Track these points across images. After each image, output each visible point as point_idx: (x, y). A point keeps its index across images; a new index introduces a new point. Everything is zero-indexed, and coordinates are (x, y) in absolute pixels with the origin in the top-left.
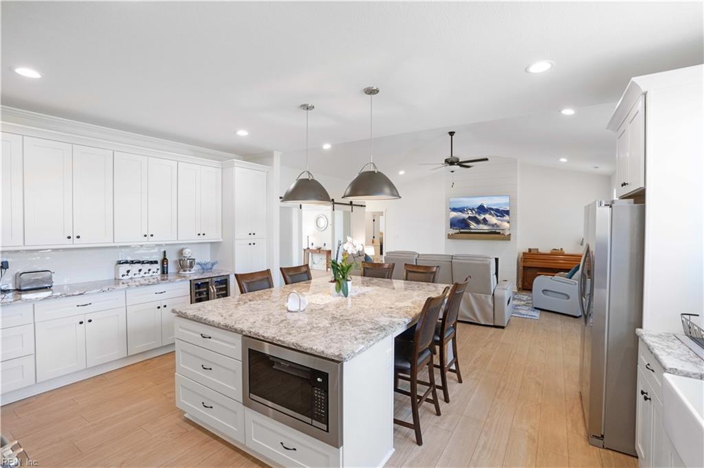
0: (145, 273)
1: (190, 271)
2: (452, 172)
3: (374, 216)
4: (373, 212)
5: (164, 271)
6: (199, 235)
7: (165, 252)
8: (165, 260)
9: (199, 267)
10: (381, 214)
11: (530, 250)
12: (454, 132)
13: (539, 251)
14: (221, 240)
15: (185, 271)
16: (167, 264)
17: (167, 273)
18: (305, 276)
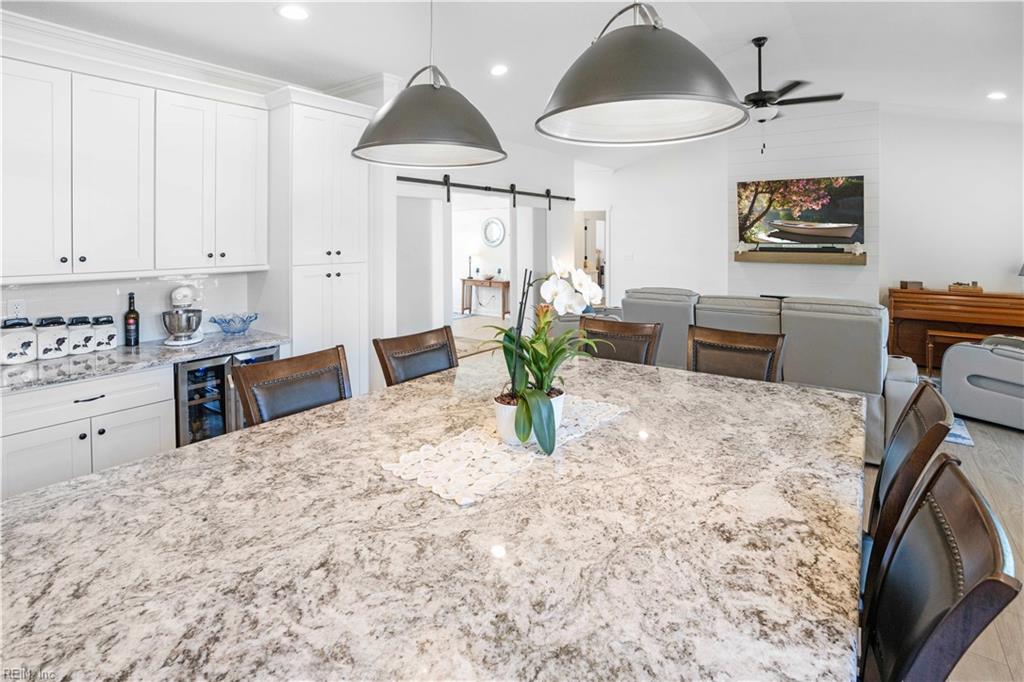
0: (76, 347)
1: (189, 338)
2: (762, 121)
3: (586, 220)
4: (585, 213)
5: (131, 341)
6: (210, 256)
7: (131, 297)
8: (132, 315)
9: (215, 328)
10: (602, 216)
11: (904, 285)
12: (765, 39)
13: (924, 286)
14: (266, 268)
15: (177, 339)
16: (137, 324)
17: (137, 342)
18: (441, 359)
